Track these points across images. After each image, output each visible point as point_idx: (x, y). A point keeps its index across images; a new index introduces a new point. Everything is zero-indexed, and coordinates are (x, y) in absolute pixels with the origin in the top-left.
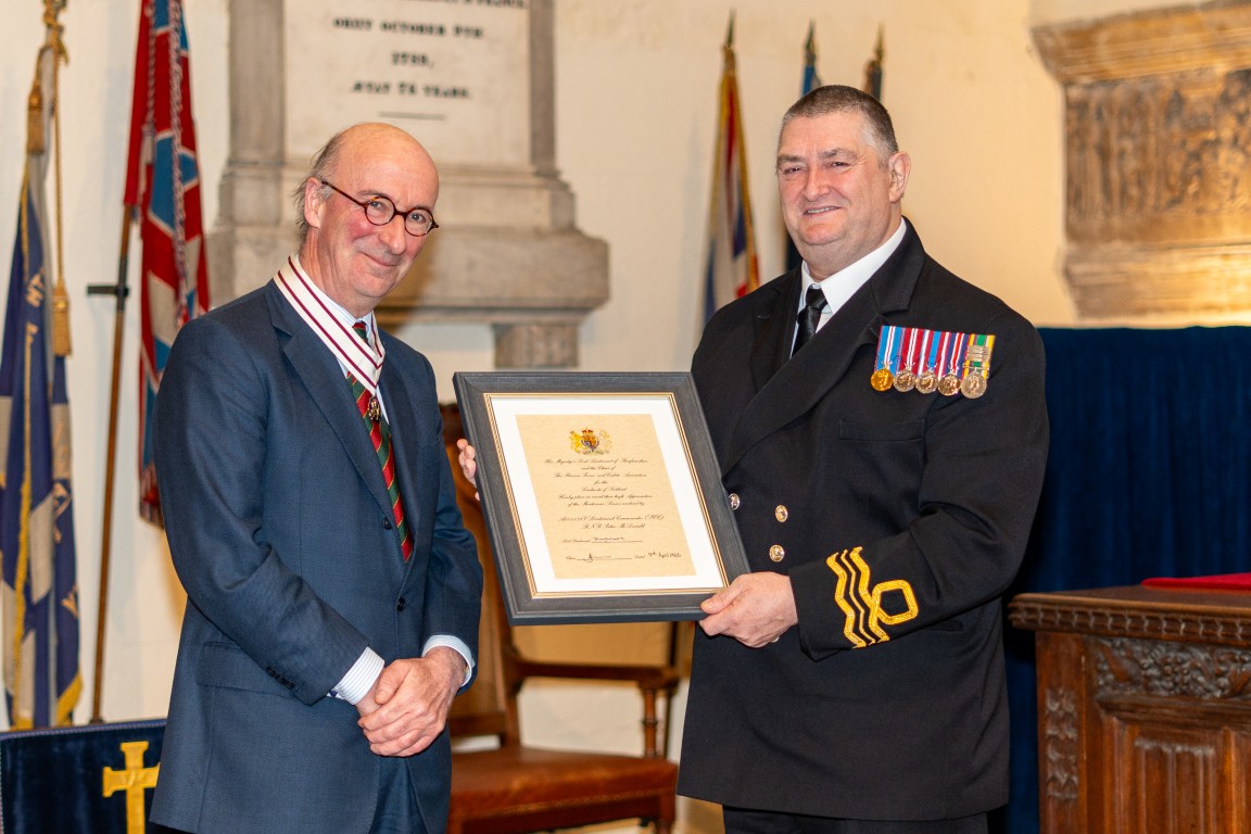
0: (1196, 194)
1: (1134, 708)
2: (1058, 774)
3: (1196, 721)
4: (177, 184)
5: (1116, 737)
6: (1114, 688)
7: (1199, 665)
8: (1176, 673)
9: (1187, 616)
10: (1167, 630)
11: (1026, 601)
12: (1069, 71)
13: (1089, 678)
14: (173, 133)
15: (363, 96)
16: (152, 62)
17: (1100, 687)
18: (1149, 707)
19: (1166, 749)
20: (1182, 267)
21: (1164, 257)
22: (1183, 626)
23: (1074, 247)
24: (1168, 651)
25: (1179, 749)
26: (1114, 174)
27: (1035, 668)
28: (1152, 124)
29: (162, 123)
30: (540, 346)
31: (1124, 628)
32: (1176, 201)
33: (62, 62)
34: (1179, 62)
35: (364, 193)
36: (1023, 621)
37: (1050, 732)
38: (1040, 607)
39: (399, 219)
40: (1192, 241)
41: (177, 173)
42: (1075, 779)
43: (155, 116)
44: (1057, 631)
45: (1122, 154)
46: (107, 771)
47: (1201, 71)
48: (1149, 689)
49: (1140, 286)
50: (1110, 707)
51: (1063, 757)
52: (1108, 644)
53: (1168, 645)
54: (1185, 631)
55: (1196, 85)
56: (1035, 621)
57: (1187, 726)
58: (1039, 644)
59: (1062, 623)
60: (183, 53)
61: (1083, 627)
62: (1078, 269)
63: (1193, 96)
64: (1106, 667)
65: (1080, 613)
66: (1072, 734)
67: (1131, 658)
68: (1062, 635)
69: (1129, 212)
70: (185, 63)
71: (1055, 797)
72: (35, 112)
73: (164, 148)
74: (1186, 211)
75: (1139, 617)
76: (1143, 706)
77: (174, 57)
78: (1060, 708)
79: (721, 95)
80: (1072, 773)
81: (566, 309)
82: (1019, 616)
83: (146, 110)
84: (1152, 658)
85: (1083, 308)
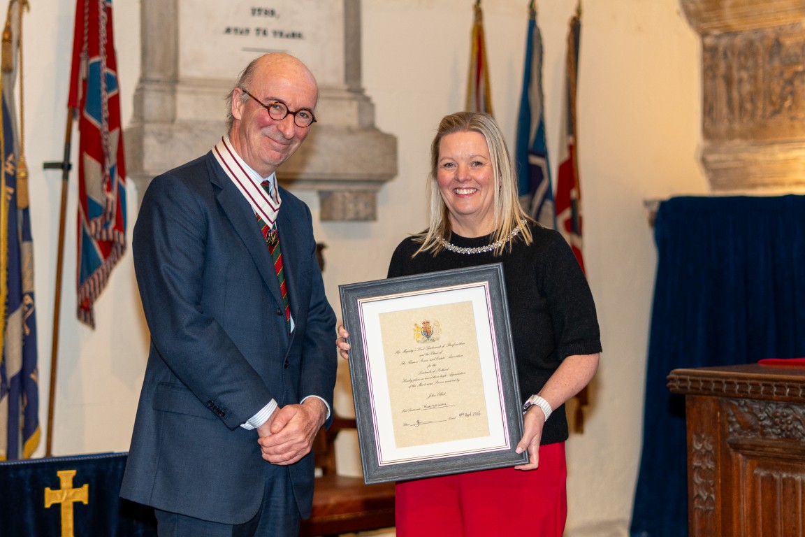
0: (790, 108)
1: (753, 447)
2: (701, 493)
3: (797, 456)
4: (104, 93)
5: (741, 468)
6: (740, 434)
7: (799, 417)
8: (783, 423)
9: (791, 383)
10: (776, 393)
11: (679, 374)
12: (705, 26)
13: (723, 426)
14: (101, 59)
15: (231, 36)
16: (87, 11)
17: (730, 433)
18: (764, 447)
19: (776, 476)
20: (781, 156)
21: (769, 150)
22: (788, 390)
23: (708, 144)
24: (777, 408)
25: (784, 475)
26: (735, 95)
27: (685, 421)
28: (760, 61)
29: (93, 52)
30: (351, 206)
31: (747, 392)
32: (777, 112)
33: (25, 10)
34: (779, 19)
35: (267, 99)
36: (677, 388)
37: (695, 464)
38: (689, 378)
39: (291, 116)
40: (787, 138)
41: (104, 85)
42: (713, 496)
43: (88, 47)
44: (701, 394)
45: (740, 81)
46: (48, 490)
47: (793, 25)
48: (764, 435)
49: (753, 169)
50: (737, 447)
51: (705, 481)
52: (736, 403)
53: (777, 404)
54: (789, 394)
55: (789, 35)
56: (685, 388)
57: (790, 460)
58: (688, 403)
59: (704, 389)
60: (108, 4)
61: (718, 391)
62: (711, 158)
63: (788, 42)
64: (734, 420)
65: (716, 382)
66: (711, 465)
67: (751, 412)
68: (704, 397)
69: (745, 120)
70: (109, 11)
71: (699, 509)
72: (7, 44)
73: (95, 69)
74: (783, 118)
75: (758, 384)
76: (761, 446)
77: (101, 6)
78: (703, 447)
79: (473, 38)
80: (711, 493)
81: (368, 181)
82: (675, 384)
83: (83, 43)
84: (766, 413)
85: (714, 183)
